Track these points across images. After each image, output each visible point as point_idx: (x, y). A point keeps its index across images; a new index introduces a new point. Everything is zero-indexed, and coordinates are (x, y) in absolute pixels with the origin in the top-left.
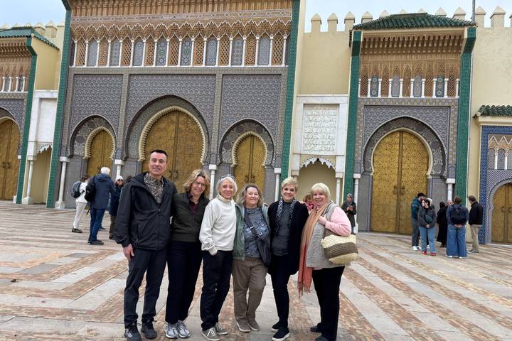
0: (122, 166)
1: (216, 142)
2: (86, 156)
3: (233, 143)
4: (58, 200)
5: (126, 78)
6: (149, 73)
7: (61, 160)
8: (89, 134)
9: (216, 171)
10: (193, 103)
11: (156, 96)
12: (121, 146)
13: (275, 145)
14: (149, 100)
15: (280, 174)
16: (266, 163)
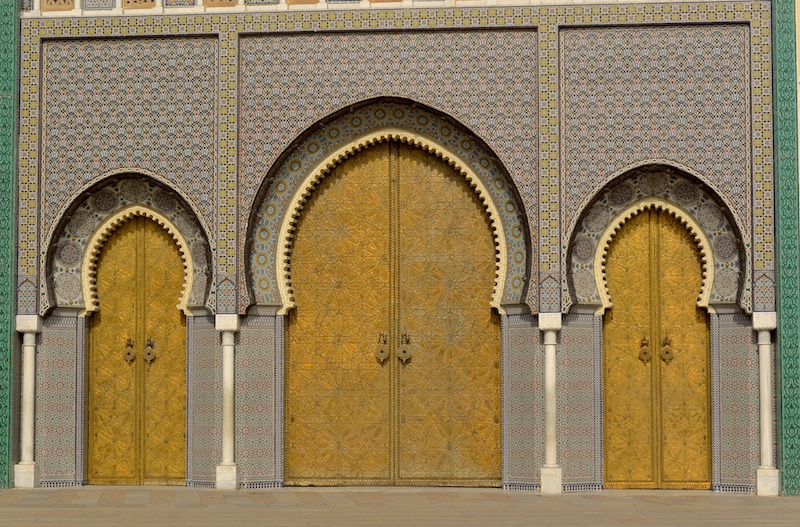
0: (236, 334)
1: (555, 241)
2: (90, 307)
3: (598, 238)
4: (18, 458)
5: (227, 47)
6: (307, 28)
7: (20, 328)
8: (94, 232)
9: (558, 332)
10: (464, 121)
11: (338, 104)
12: (232, 270)
13: (746, 240)
14: (313, 116)
15: (773, 333)
16: (712, 296)
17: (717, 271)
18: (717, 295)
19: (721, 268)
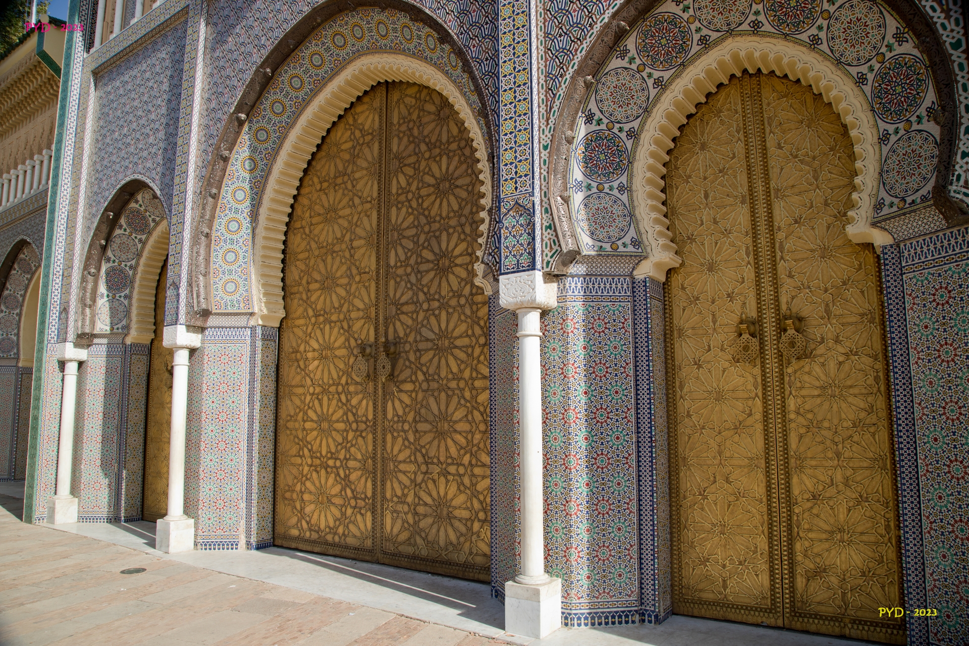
0: (192, 351)
2: (134, 332)
3: (633, 135)
8: (139, 255)
12: (178, 270)
16: (879, 206)
17: (885, 149)
18: (888, 199)
19: (893, 139)
